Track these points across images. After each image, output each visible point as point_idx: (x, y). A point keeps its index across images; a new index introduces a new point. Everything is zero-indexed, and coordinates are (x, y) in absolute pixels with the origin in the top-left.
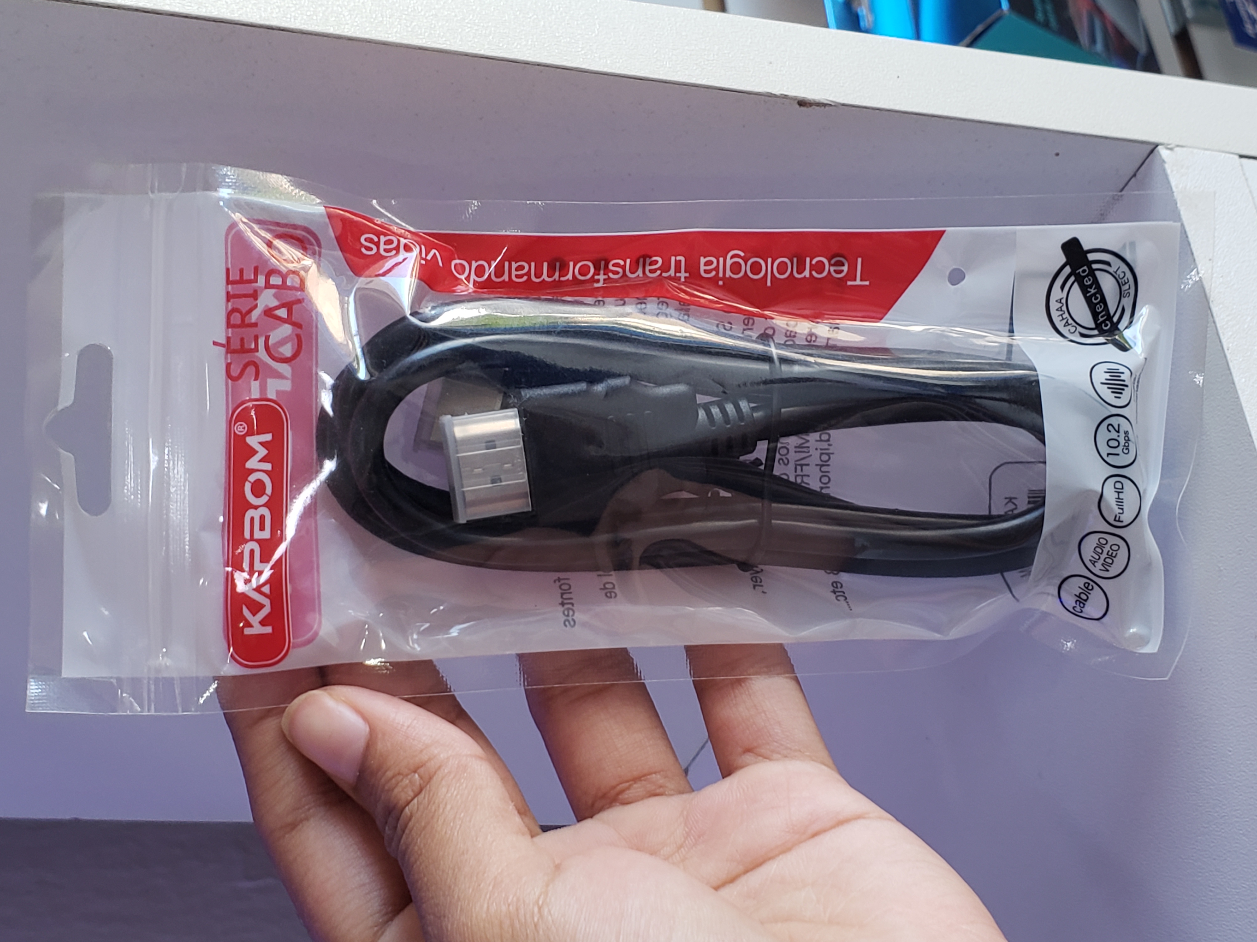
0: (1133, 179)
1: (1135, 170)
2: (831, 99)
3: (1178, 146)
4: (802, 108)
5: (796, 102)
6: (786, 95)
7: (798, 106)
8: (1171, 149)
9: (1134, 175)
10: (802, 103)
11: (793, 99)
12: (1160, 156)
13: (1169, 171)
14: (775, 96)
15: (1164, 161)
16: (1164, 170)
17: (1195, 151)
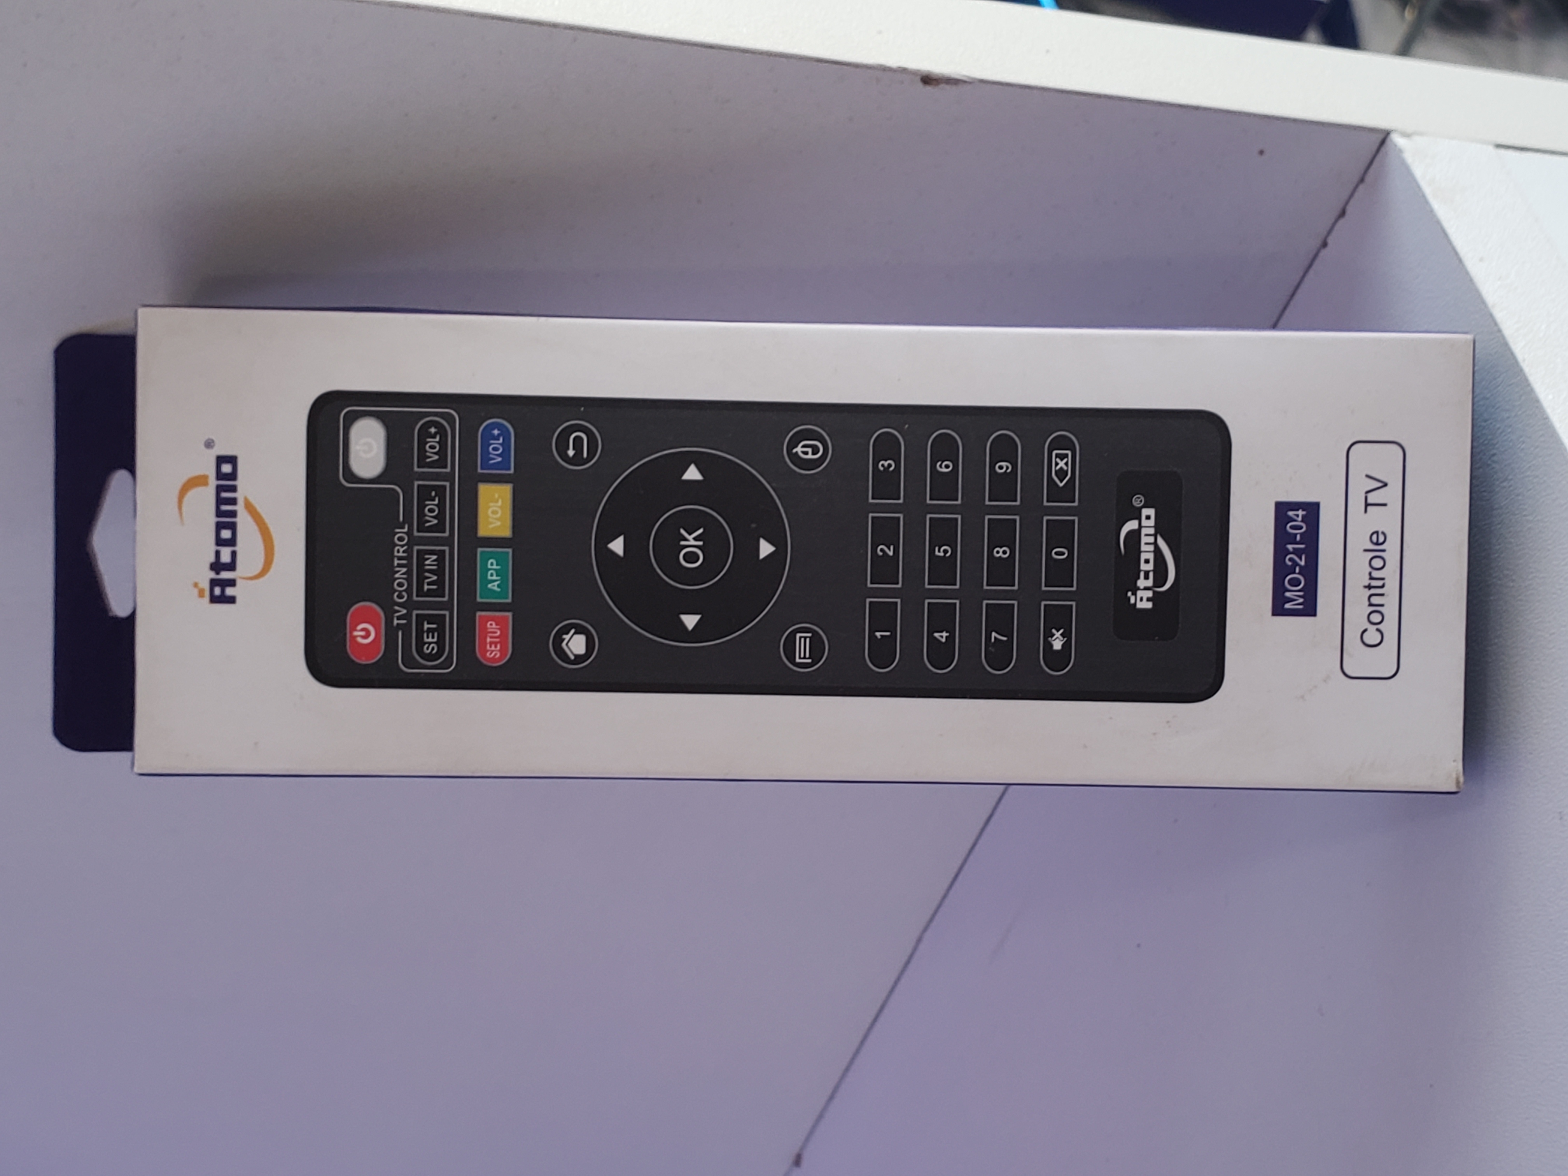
4: (929, 88)
5: (918, 78)
7: (920, 85)
10: (928, 80)
11: (914, 73)
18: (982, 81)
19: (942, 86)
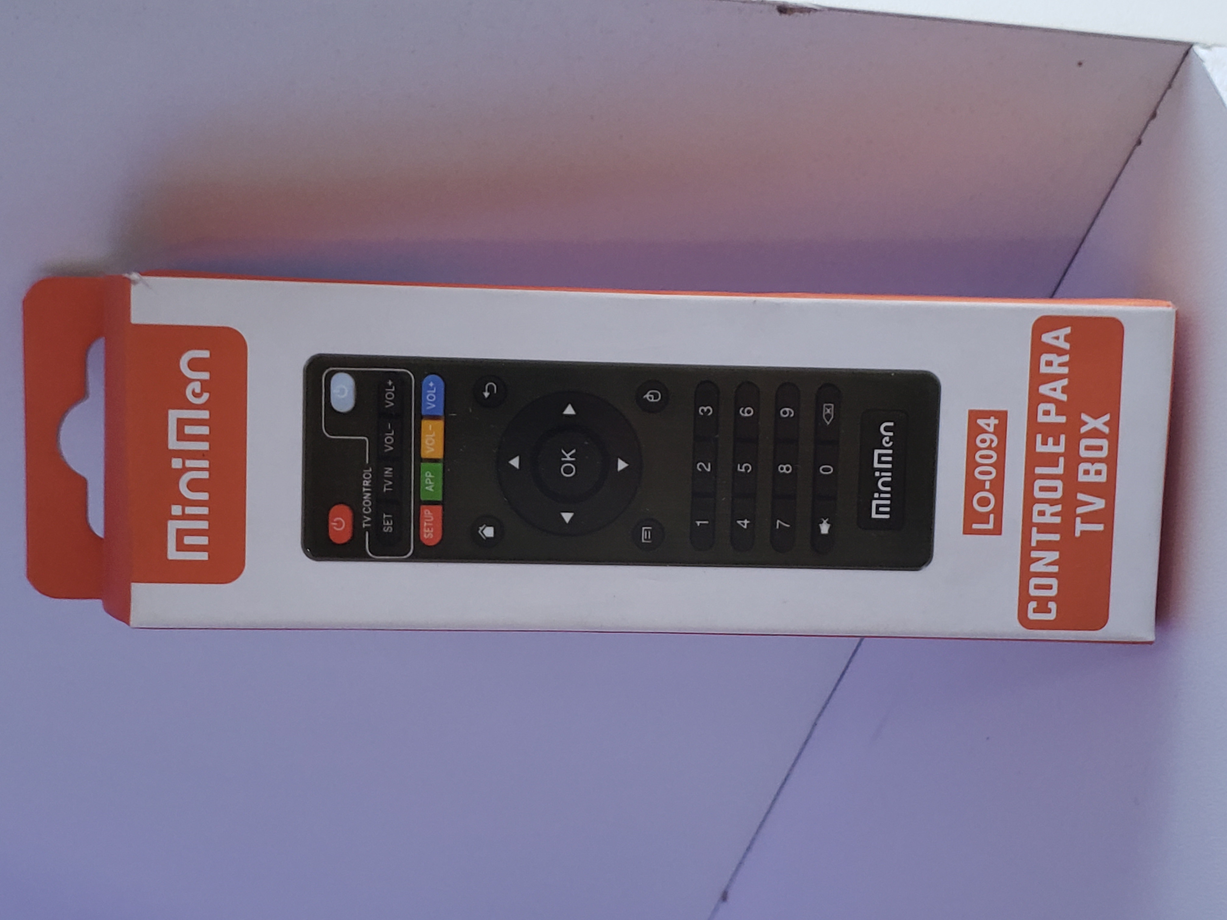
0: (1169, 92)
1: (1168, 79)
9: (1170, 86)
12: (1197, 56)
13: (1209, 69)
15: (1202, 61)
16: (1204, 69)
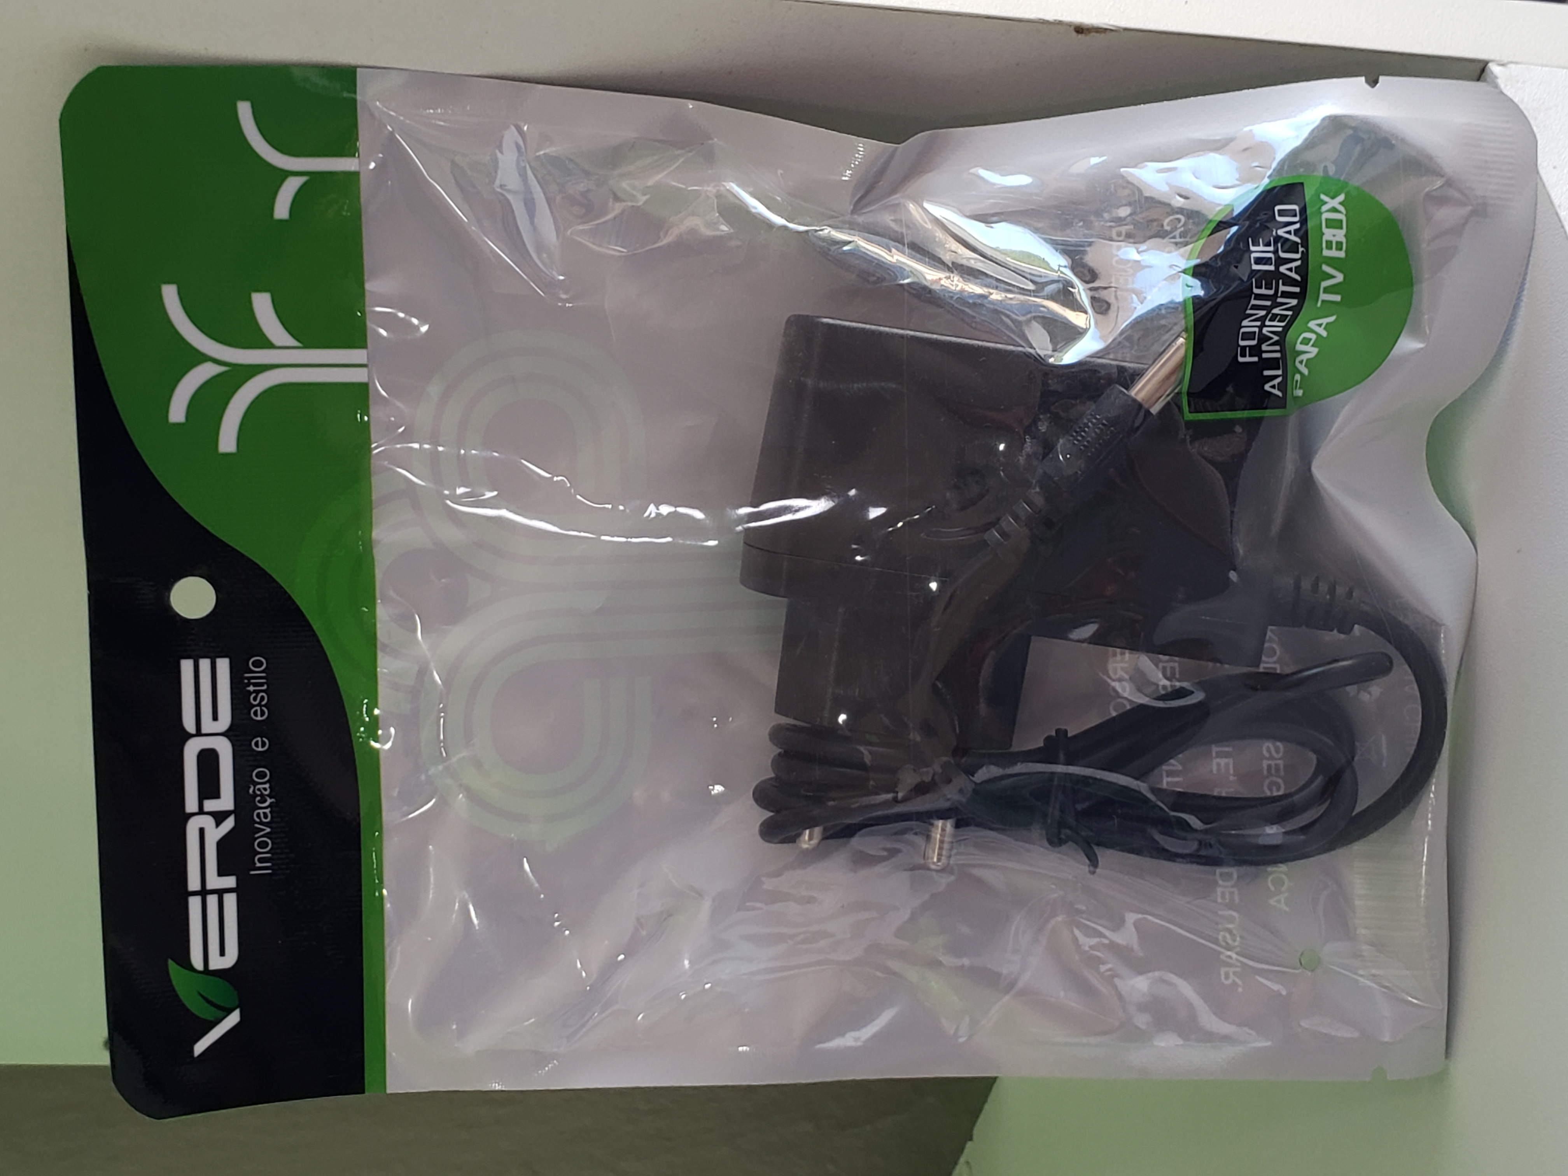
2: (1112, 23)
3: (1511, 62)
4: (1080, 36)
5: (1072, 28)
6: (1060, 21)
7: (1075, 34)
8: (1503, 65)
10: (1080, 29)
11: (1069, 25)
12: (1492, 73)
14: (1048, 22)
17: (1532, 67)
18: (1126, 29)
19: (1093, 34)
